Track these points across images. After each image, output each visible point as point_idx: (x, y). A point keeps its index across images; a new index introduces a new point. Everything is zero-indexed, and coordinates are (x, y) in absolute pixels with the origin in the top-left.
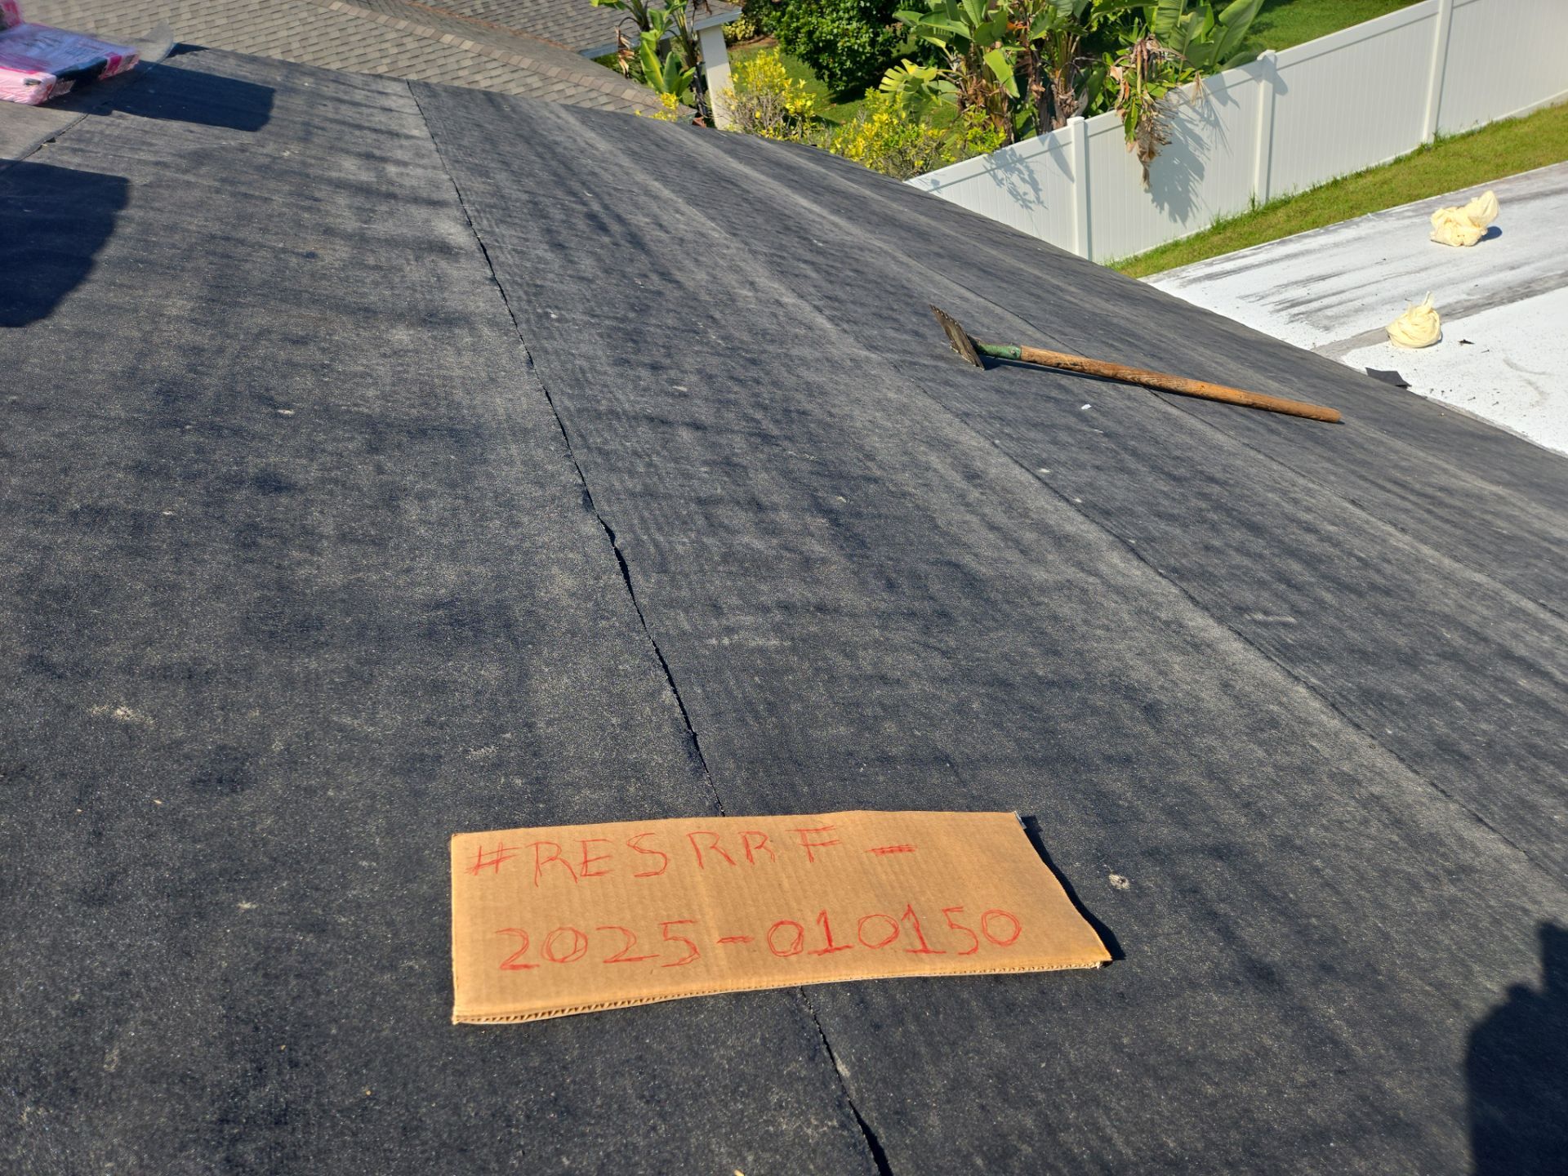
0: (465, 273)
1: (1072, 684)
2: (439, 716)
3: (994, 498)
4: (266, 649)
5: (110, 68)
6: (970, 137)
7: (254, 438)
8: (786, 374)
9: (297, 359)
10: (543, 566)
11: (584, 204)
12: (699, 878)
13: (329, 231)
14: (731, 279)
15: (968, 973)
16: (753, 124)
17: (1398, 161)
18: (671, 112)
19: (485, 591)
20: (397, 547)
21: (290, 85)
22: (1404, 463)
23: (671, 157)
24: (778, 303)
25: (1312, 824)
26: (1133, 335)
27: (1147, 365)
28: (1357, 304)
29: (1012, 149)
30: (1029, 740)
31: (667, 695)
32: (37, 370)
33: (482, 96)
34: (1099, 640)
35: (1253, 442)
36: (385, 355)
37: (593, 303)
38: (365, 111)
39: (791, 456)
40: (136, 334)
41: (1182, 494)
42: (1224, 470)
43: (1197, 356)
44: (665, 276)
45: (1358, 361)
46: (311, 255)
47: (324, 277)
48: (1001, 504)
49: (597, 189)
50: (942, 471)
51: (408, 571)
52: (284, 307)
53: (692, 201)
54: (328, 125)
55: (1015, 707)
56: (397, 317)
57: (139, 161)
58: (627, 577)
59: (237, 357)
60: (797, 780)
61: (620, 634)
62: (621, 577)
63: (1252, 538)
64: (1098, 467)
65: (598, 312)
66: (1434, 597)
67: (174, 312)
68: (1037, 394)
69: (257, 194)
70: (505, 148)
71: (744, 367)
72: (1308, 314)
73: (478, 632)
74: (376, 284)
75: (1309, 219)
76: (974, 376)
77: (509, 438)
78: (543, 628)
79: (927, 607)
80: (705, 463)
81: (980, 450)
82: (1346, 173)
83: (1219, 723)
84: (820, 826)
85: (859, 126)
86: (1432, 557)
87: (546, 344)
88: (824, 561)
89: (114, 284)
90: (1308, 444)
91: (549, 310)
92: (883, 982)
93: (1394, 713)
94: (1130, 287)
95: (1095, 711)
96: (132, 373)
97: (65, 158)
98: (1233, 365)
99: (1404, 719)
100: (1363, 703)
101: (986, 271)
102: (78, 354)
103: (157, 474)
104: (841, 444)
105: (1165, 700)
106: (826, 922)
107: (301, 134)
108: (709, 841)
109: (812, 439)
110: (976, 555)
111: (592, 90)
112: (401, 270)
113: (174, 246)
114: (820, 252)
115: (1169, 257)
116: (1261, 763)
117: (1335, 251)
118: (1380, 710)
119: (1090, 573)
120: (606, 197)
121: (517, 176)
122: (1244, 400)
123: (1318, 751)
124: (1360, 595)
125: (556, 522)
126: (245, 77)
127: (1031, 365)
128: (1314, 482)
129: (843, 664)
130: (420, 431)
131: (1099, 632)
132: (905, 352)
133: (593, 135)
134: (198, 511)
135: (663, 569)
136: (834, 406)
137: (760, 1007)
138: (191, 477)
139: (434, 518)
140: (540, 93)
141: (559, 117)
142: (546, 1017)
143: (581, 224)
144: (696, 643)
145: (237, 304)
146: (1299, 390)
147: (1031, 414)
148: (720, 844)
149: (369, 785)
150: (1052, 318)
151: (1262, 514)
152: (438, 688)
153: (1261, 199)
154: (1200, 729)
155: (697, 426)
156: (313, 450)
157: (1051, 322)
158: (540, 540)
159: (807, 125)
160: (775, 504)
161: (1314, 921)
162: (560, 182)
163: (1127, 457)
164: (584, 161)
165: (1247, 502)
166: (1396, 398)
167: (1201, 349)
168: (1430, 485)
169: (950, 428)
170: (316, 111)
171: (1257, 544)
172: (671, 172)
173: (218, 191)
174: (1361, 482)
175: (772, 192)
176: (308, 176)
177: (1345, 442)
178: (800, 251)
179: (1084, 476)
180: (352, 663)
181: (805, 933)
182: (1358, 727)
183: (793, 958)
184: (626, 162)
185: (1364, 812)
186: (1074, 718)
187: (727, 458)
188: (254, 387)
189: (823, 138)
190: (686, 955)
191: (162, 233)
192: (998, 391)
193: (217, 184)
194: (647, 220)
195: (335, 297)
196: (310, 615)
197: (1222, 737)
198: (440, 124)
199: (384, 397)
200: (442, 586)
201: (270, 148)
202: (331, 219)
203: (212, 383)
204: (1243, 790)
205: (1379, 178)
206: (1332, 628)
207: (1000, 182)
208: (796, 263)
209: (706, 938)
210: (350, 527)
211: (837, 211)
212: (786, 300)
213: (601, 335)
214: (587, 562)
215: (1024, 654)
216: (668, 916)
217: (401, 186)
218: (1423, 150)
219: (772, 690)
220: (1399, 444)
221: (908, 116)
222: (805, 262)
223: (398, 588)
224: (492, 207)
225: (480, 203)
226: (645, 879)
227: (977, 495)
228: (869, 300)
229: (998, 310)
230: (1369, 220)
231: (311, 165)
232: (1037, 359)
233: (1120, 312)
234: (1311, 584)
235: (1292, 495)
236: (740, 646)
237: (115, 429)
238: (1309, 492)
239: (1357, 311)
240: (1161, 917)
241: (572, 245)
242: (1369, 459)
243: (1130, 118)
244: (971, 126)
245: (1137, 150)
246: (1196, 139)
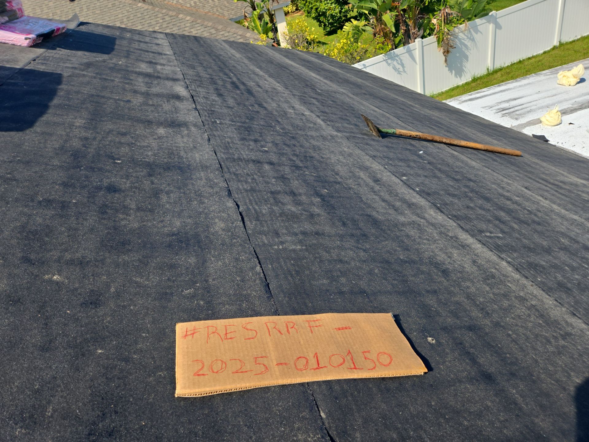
0: (186, 106)
1: (414, 262)
2: (173, 277)
3: (385, 189)
4: (109, 252)
5: (56, 32)
6: (377, 47)
7: (106, 171)
8: (305, 142)
9: (122, 141)
10: (212, 219)
11: (230, 78)
12: (269, 340)
13: (135, 92)
14: (285, 106)
15: (372, 377)
16: (295, 45)
17: (545, 53)
18: (264, 41)
19: (191, 229)
20: (158, 213)
21: (122, 36)
22: (546, 172)
23: (263, 59)
24: (303, 114)
25: (507, 317)
26: (440, 123)
27: (445, 135)
28: (528, 109)
29: (394, 52)
30: (397, 284)
31: (258, 268)
32: (27, 148)
33: (193, 38)
34: (425, 244)
35: (487, 165)
36: (155, 139)
37: (233, 117)
38: (149, 45)
39: (307, 174)
40: (64, 133)
41: (458, 186)
42: (475, 176)
43: (465, 131)
44: (260, 105)
45: (529, 131)
46: (129, 101)
47: (133, 109)
48: (387, 191)
49: (235, 73)
50: (365, 179)
51: (162, 221)
52: (118, 121)
53: (271, 76)
54: (136, 51)
55: (392, 272)
56: (160, 124)
57: (66, 67)
58: (244, 223)
59: (101, 141)
60: (307, 301)
61: (241, 245)
62: (242, 223)
63: (485, 203)
64: (425, 176)
65: (235, 120)
66: (558, 225)
67: (78, 124)
68: (402, 148)
69: (109, 78)
70: (201, 57)
71: (290, 140)
72: (509, 114)
73: (187, 245)
74: (152, 111)
75: (510, 76)
76: (378, 141)
77: (200, 169)
78: (212, 243)
79: (358, 232)
80: (274, 178)
81: (379, 170)
82: (524, 58)
83: (471, 277)
84: (315, 319)
85: (335, 44)
86: (557, 209)
87: (215, 133)
88: (319, 215)
89: (56, 114)
90: (508, 165)
91: (217, 120)
92: (339, 381)
93: (541, 272)
94: (439, 104)
95: (423, 272)
96: (62, 148)
97: (39, 67)
98: (479, 134)
99: (545, 274)
100: (529, 268)
101: (383, 99)
102: (42, 141)
103: (70, 186)
104: (325, 169)
105: (450, 268)
106: (317, 357)
107: (126, 55)
108: (273, 325)
109: (316, 168)
110: (377, 212)
111: (234, 34)
112: (162, 106)
113: (78, 99)
114: (319, 94)
115: (455, 92)
116: (488, 292)
117: (520, 88)
118: (535, 271)
119: (422, 218)
120: (239, 75)
121: (205, 68)
122: (483, 148)
123: (510, 288)
124: (528, 225)
125: (217, 202)
126: (105, 33)
127: (400, 136)
128: (510, 180)
129: (325, 255)
130: (168, 168)
131: (425, 241)
132: (351, 132)
133: (234, 51)
134: (85, 200)
135: (257, 219)
136: (324, 154)
137: (292, 390)
138: (83, 187)
139: (172, 201)
140: (215, 35)
141: (221, 45)
142: (210, 394)
143: (229, 86)
144: (270, 248)
145: (101, 121)
146: (505, 143)
147: (400, 156)
148: (277, 327)
149: (146, 304)
150: (409, 118)
151: (490, 194)
152: (172, 267)
153: (491, 69)
154: (464, 279)
155: (271, 163)
156: (128, 176)
157: (408, 119)
158: (211, 209)
159: (315, 45)
160: (301, 193)
161: (508, 355)
162: (221, 70)
163: (436, 171)
164: (230, 62)
165: (484, 189)
166: (543, 146)
167: (467, 128)
168: (557, 181)
169: (368, 162)
170: (131, 46)
171: (488, 206)
172: (264, 65)
173: (95, 78)
174: (529, 180)
175: (302, 71)
176: (128, 71)
177: (523, 164)
178: (312, 94)
179: (420, 180)
180: (140, 257)
181: (309, 361)
182: (526, 277)
183: (304, 371)
184: (246, 61)
185: (528, 312)
186: (413, 276)
187: (282, 175)
188: (107, 152)
189: (321, 50)
190: (263, 370)
191: (74, 94)
192: (387, 147)
193: (94, 75)
194: (254, 84)
195: (137, 117)
196: (125, 239)
197: (473, 283)
198: (177, 49)
199: (155, 155)
200: (175, 227)
201: (114, 61)
202: (136, 87)
203: (92, 150)
204: (480, 303)
205: (537, 59)
206: (517, 238)
207: (389, 65)
208: (310, 99)
209: (271, 364)
210: (141, 205)
211: (326, 78)
212: (306, 113)
213: (236, 129)
214: (229, 217)
215: (395, 251)
216: (257, 355)
217: (162, 73)
218: (555, 48)
219: (298, 266)
220: (544, 164)
221: (354, 40)
222: (314, 98)
223: (158, 228)
224: (196, 81)
225: (192, 79)
226: (248, 340)
227: (378, 188)
228: (338, 112)
229: (388, 115)
230: (533, 76)
231: (129, 67)
232: (402, 134)
233: (435, 114)
234: (509, 221)
235: (502, 186)
236: (286, 249)
237: (56, 170)
238: (508, 184)
239: (529, 112)
240: (447, 354)
241: (226, 94)
242: (533, 170)
243: (439, 38)
244: (378, 43)
245: (442, 51)
246: (466, 46)
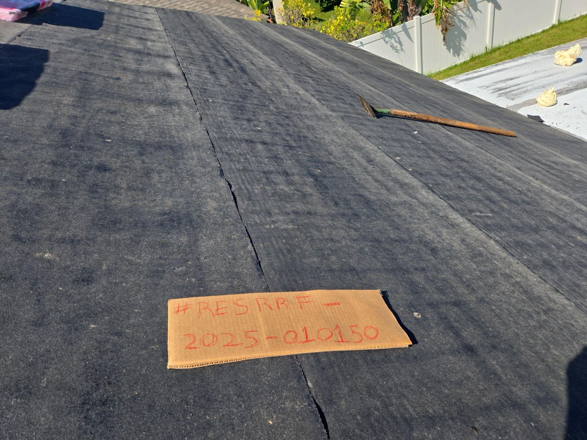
0: (177, 84)
1: (404, 241)
2: (164, 256)
3: (378, 169)
4: (100, 232)
5: (42, 6)
6: (375, 25)
7: (96, 151)
8: (299, 122)
9: (112, 120)
10: (204, 198)
11: (223, 55)
12: (259, 315)
13: (125, 69)
14: (279, 84)
15: (358, 349)
16: (290, 21)
17: (543, 31)
18: (258, 17)
19: (183, 208)
20: (150, 191)
21: (110, 11)
22: (539, 153)
23: (258, 36)
24: (297, 93)
25: (492, 293)
26: (436, 103)
27: (441, 115)
28: (525, 89)
29: (391, 29)
30: (385, 262)
31: (250, 247)
32: (14, 127)
33: (185, 13)
34: (415, 224)
35: (480, 145)
36: (146, 118)
37: (226, 95)
38: (139, 19)
39: (300, 154)
40: (52, 111)
41: (451, 166)
42: (468, 157)
43: (460, 111)
44: (254, 84)
45: (524, 112)
46: (118, 79)
47: (123, 87)
48: (380, 172)
49: (229, 49)
50: (358, 159)
51: (154, 201)
52: (107, 99)
53: (265, 53)
54: (125, 26)
55: (381, 250)
56: (151, 102)
57: (53, 43)
58: (236, 202)
59: (90, 119)
60: (297, 278)
61: (233, 224)
62: (234, 202)
63: (477, 183)
64: (419, 156)
65: (228, 98)
66: (547, 205)
67: (66, 102)
68: (396, 128)
69: (98, 55)
70: (194, 33)
71: (284, 120)
72: (505, 93)
73: (179, 223)
74: (143, 90)
75: (508, 55)
76: (373, 121)
77: (192, 149)
78: (204, 222)
79: (350, 212)
80: (267, 158)
81: (374, 150)
82: (523, 37)
83: (459, 255)
84: (305, 296)
85: (332, 21)
86: (547, 189)
87: (207, 112)
88: (311, 195)
89: (44, 92)
90: (502, 146)
91: (209, 98)
92: (326, 353)
93: (527, 250)
94: (435, 84)
95: (412, 251)
96: (50, 126)
97: (25, 42)
98: (475, 115)
99: (531, 252)
100: (516, 246)
101: (379, 78)
102: (30, 119)
103: (60, 165)
104: (319, 149)
105: (439, 246)
106: (306, 331)
107: (115, 30)
108: (264, 301)
109: (309, 148)
110: (370, 192)
111: (228, 9)
112: (153, 84)
113: (66, 76)
114: (314, 73)
115: (453, 71)
116: (475, 270)
117: (517, 68)
118: (522, 249)
119: (413, 198)
120: (232, 53)
121: (197, 45)
122: (478, 129)
123: (497, 265)
124: (518, 205)
125: (210, 182)
126: (93, 8)
127: (395, 116)
128: (503, 161)
129: (316, 234)
130: (159, 147)
131: (415, 220)
132: (346, 112)
133: (227, 28)
134: (75, 179)
135: (250, 199)
136: (317, 134)
137: (281, 362)
138: (73, 166)
139: (163, 180)
140: (208, 10)
141: (214, 21)
142: (202, 366)
143: (222, 64)
144: (261, 227)
145: (89, 99)
146: (500, 124)
147: (394, 136)
148: (267, 303)
149: (139, 282)
150: (404, 97)
151: (482, 174)
152: (164, 245)
153: (489, 47)
154: (452, 257)
155: (264, 143)
156: (118, 155)
157: (404, 99)
158: (203, 188)
159: (312, 21)
160: (294, 173)
161: (490, 329)
162: (214, 47)
163: (430, 152)
164: (223, 38)
165: (476, 169)
166: (538, 126)
167: (462, 108)
168: (549, 161)
169: (362, 142)
170: (120, 21)
171: (479, 186)
172: (258, 42)
173: (83, 54)
174: (522, 160)
175: (297, 49)
176: (117, 47)
177: (517, 144)
178: (307, 73)
179: (413, 160)
180: (132, 236)
181: (298, 335)
182: (513, 255)
183: (293, 344)
184: (240, 38)
185: (513, 288)
186: (403, 254)
187: (275, 155)
188: (96, 131)
189: (318, 26)
190: (253, 343)
191: (61, 71)
192: (382, 127)
193: (82, 51)
194: (247, 61)
195: (127, 95)
196: (117, 218)
197: (461, 260)
198: (168, 25)
199: (145, 134)
200: (166, 207)
201: (103, 36)
202: (126, 64)
203: (81, 129)
204: (467, 280)
205: (536, 38)
206: (506, 218)
207: (387, 43)
208: (305, 77)
209: (261, 337)
210: (132, 184)
211: (321, 56)
212: (300, 92)
213: (228, 108)
214: (221, 197)
215: (386, 230)
216: (247, 329)
217: (153, 50)
218: (553, 27)
219: (289, 244)
220: (538, 145)
221: (351, 17)
222: (309, 77)
223: (150, 207)
224: (188, 58)
225: (183, 57)
226: (239, 316)
227: (371, 168)
228: (333, 92)
229: (383, 94)
230: (530, 56)
231: (118, 42)
232: (397, 114)
233: (432, 94)
234: (499, 201)
235: (494, 166)
236: (278, 228)
237: (44, 149)
238: (501, 164)
239: (525, 92)
240: (432, 328)
241: (218, 72)
242: (525, 151)
243: (438, 16)
244: (376, 20)
245: (440, 28)
246: (464, 23)
